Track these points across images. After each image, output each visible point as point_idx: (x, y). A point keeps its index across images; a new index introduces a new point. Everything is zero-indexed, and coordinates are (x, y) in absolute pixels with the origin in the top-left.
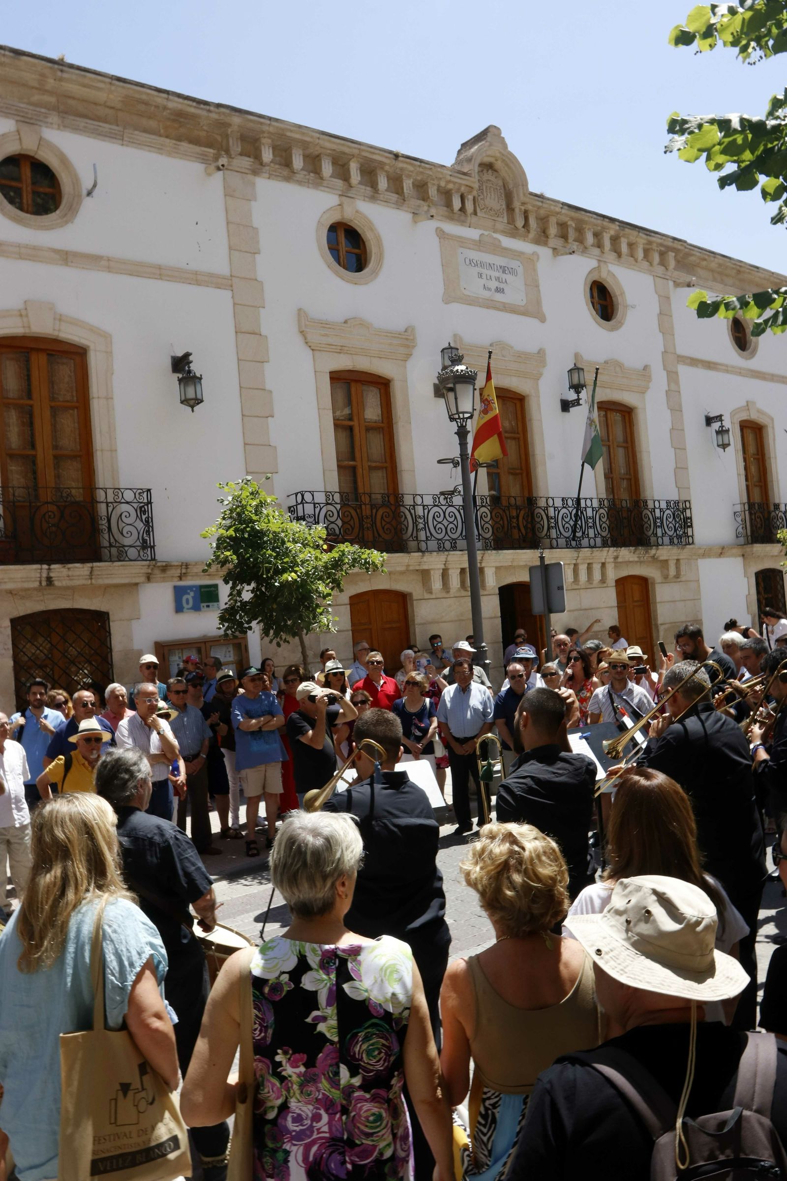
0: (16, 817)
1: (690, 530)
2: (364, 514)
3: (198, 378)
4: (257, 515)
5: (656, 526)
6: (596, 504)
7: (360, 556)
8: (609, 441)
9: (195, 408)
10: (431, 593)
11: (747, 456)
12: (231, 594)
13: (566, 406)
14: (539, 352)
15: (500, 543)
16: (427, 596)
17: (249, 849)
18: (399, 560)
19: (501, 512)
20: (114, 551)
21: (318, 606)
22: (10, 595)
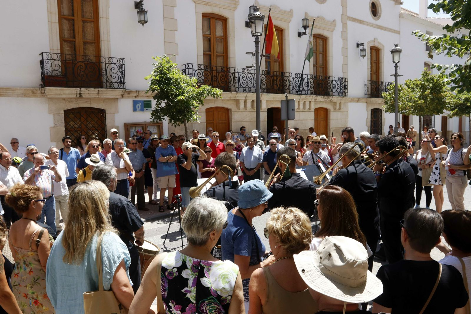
0: (63, 191)
1: (346, 90)
2: (213, 75)
3: (146, 11)
4: (168, 71)
5: (333, 88)
6: (309, 77)
7: (211, 91)
8: (316, 51)
9: (144, 25)
10: (239, 109)
11: (372, 61)
12: (157, 104)
13: (300, 35)
14: (290, 11)
15: (270, 90)
16: (237, 110)
17: (160, 209)
18: (227, 95)
19: (270, 77)
20: (108, 84)
21: (192, 111)
22: (64, 100)
